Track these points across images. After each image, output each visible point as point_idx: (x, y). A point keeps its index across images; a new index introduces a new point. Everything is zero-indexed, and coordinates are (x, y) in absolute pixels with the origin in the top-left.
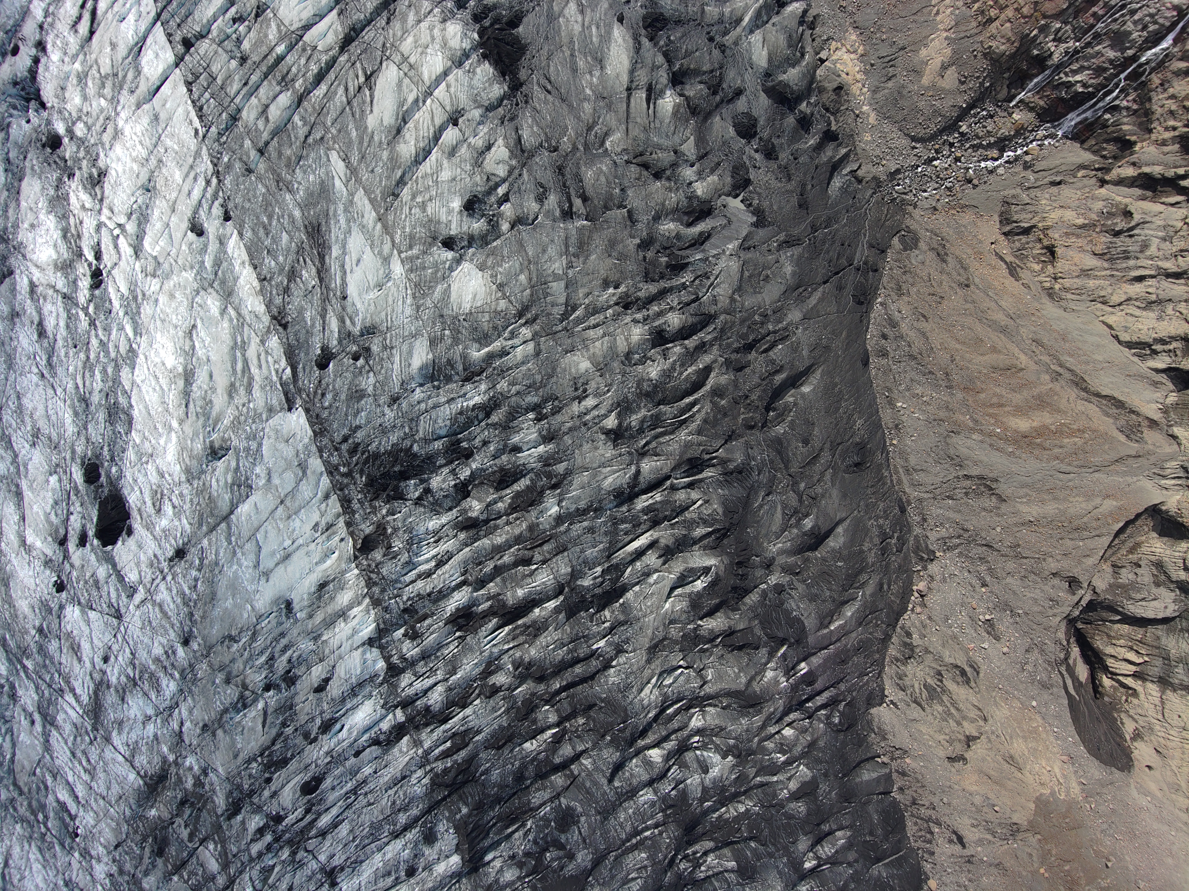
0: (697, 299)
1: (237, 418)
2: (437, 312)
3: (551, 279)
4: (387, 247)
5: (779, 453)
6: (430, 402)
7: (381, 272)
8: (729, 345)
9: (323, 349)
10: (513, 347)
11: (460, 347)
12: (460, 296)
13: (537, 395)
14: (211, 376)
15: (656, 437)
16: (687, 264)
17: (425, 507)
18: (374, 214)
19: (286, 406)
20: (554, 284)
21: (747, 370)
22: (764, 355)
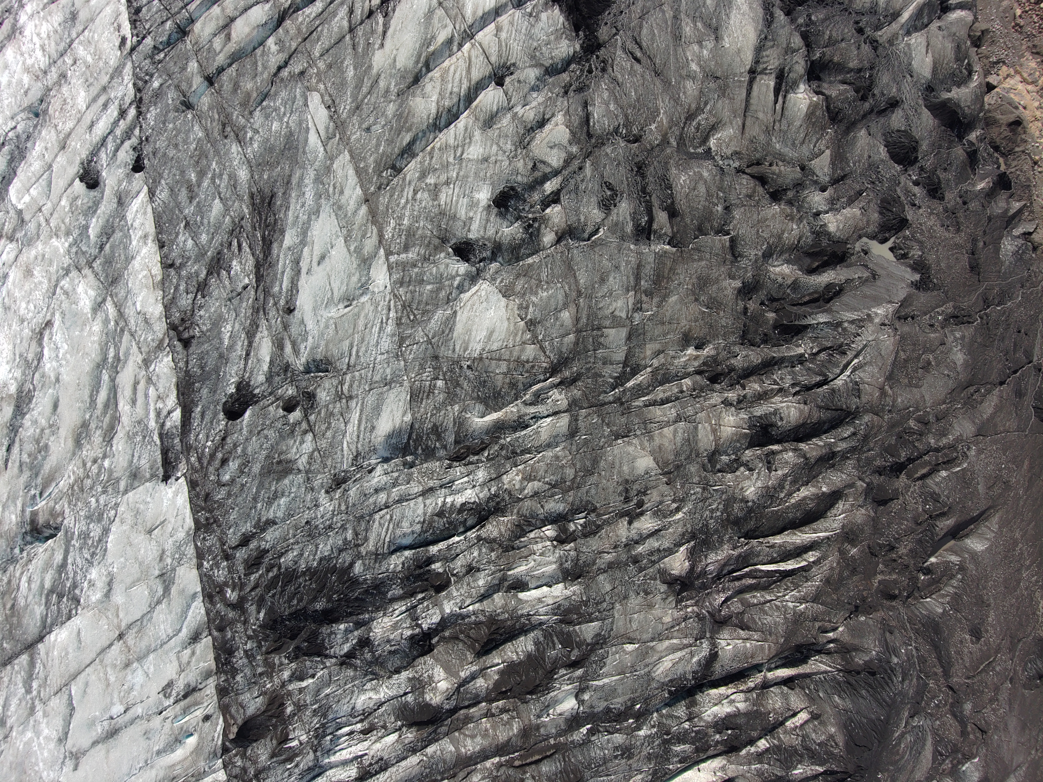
0: (825, 382)
1: (79, 481)
2: (430, 351)
3: (608, 323)
4: (370, 243)
5: (936, 647)
6: (395, 492)
7: (355, 279)
8: (869, 461)
9: (239, 387)
10: (536, 418)
11: (456, 407)
12: (469, 331)
13: (563, 500)
14: (56, 406)
15: (741, 591)
16: (806, 327)
17: (356, 670)
18: (359, 191)
19: (161, 472)
20: (612, 332)
21: (895, 506)
22: (920, 482)
